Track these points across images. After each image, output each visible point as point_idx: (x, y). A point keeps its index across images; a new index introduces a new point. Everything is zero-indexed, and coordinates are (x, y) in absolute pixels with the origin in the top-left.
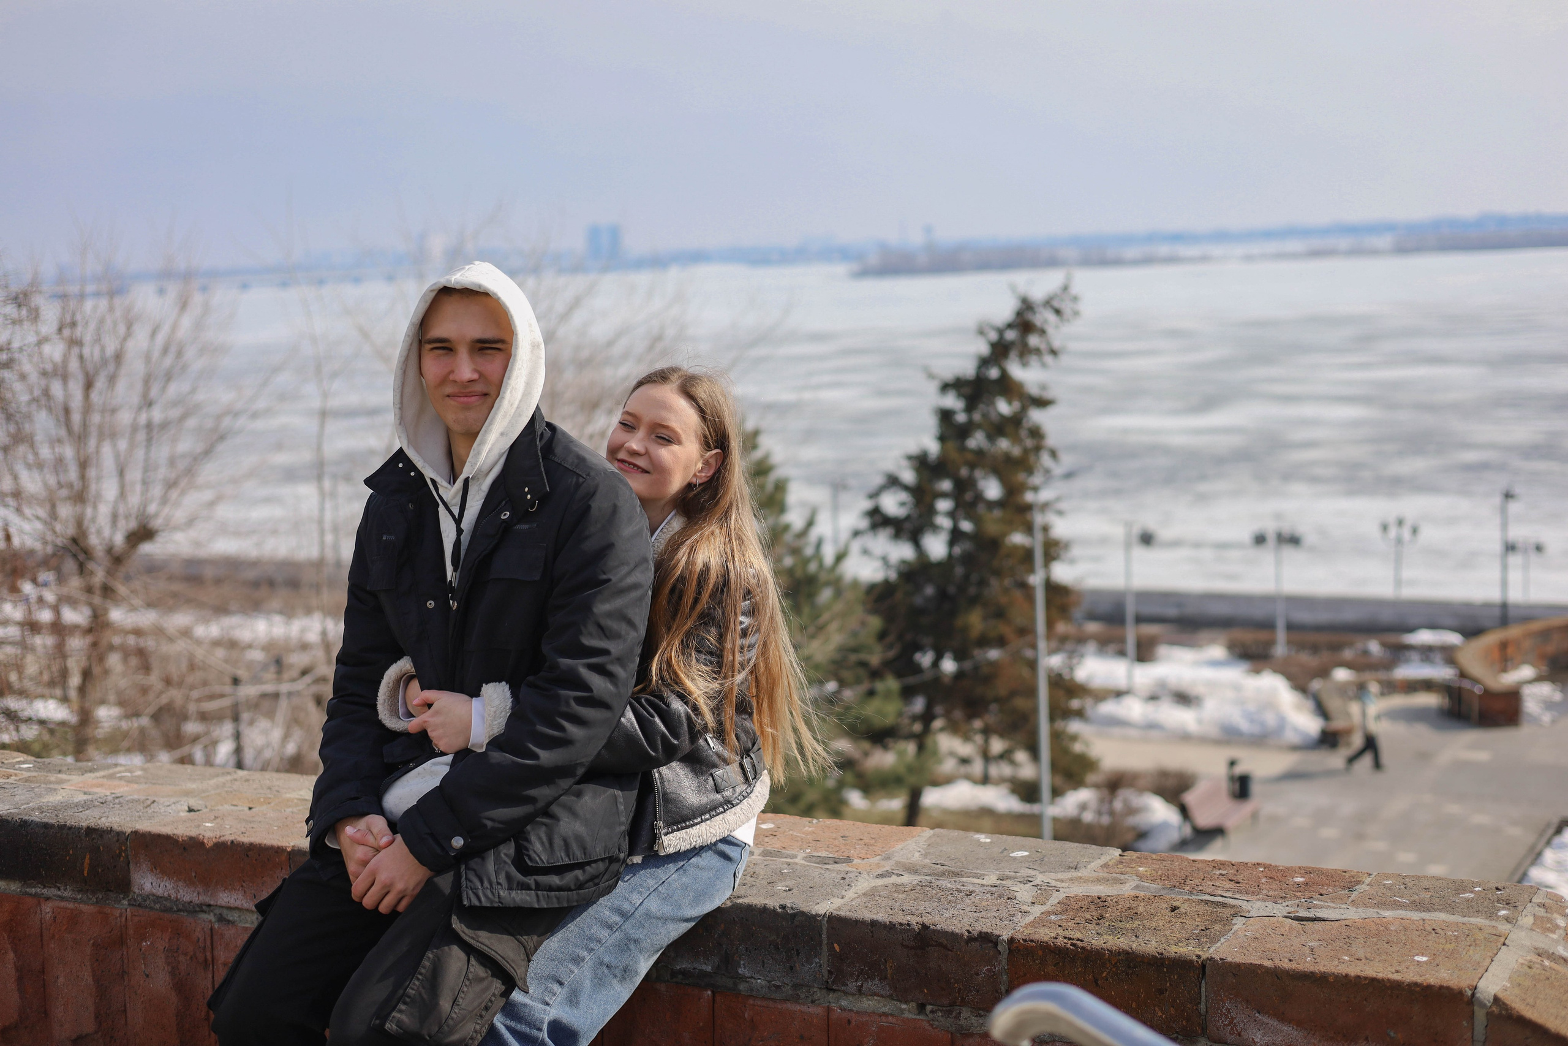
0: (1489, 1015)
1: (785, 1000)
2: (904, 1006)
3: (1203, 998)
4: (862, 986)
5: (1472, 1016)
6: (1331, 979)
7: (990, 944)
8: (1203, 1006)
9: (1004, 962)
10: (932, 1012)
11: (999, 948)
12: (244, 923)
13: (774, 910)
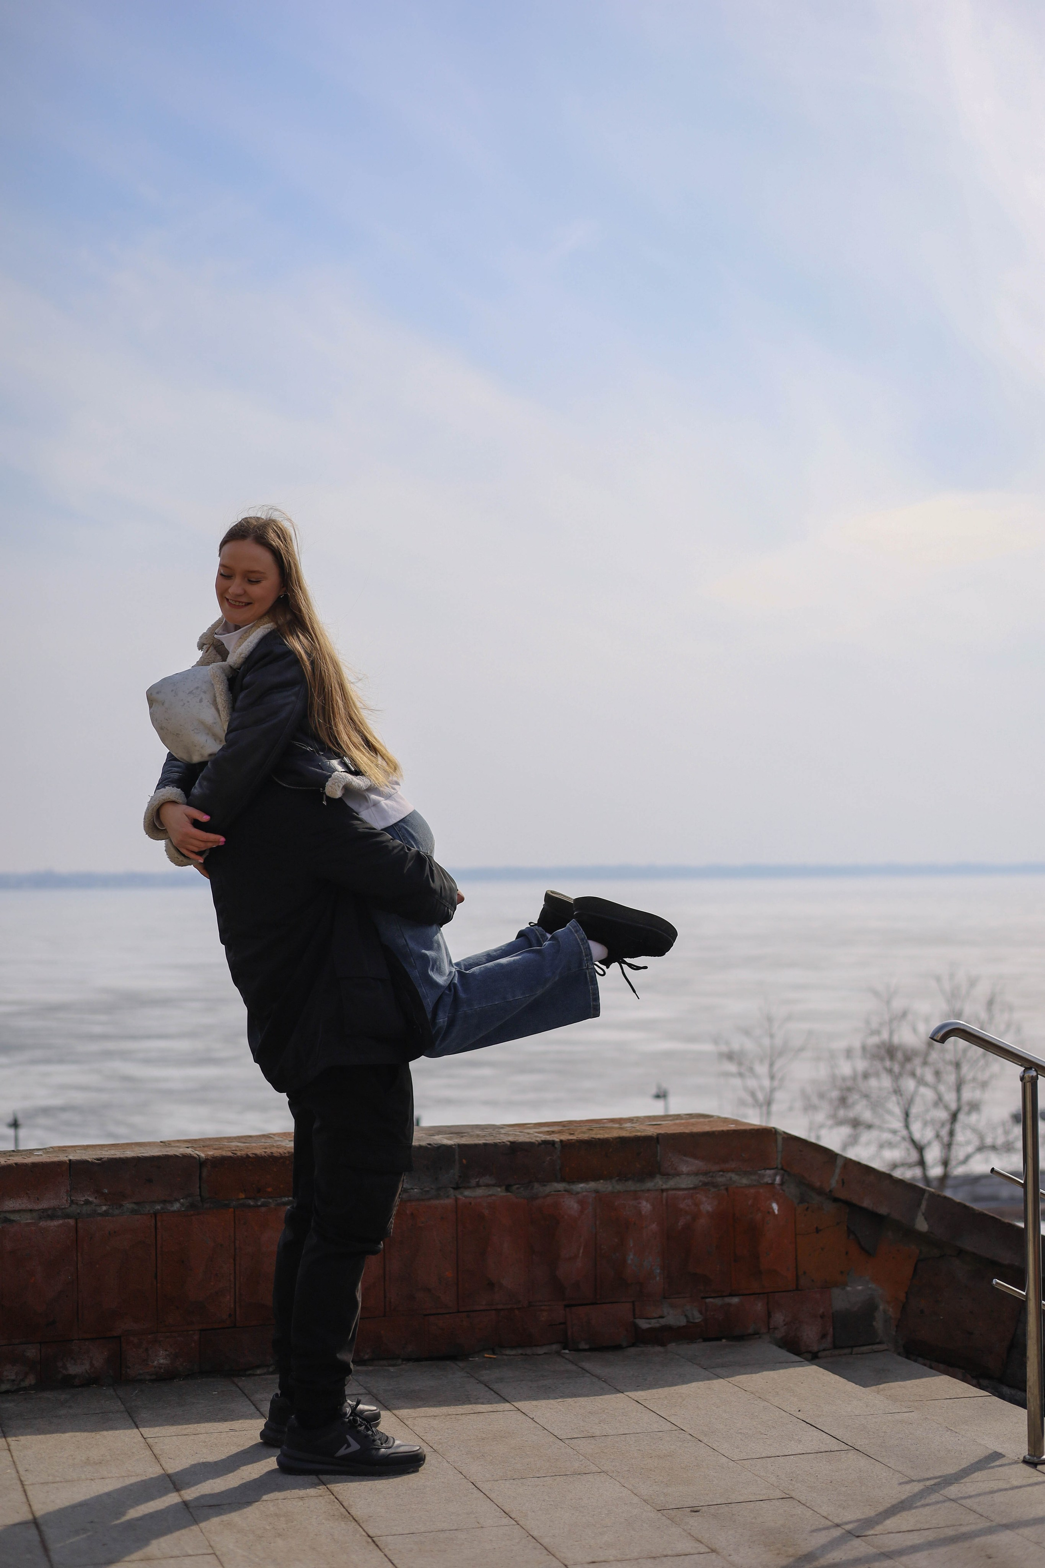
0: (783, 1138)
1: (429, 1199)
2: (499, 1189)
3: (659, 1154)
4: (479, 1181)
5: (776, 1141)
6: (716, 1133)
7: (550, 1145)
8: (658, 1158)
9: (559, 1153)
10: (518, 1188)
11: (556, 1146)
12: (26, 1220)
13: (426, 1147)
